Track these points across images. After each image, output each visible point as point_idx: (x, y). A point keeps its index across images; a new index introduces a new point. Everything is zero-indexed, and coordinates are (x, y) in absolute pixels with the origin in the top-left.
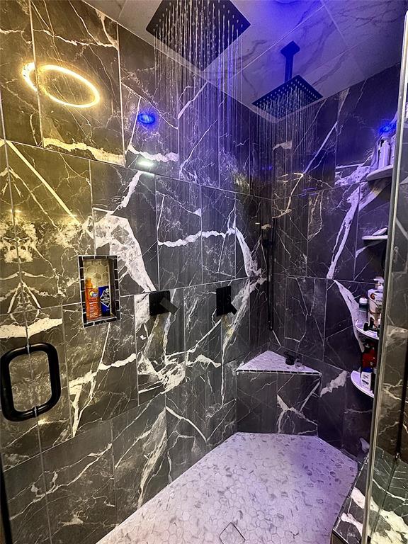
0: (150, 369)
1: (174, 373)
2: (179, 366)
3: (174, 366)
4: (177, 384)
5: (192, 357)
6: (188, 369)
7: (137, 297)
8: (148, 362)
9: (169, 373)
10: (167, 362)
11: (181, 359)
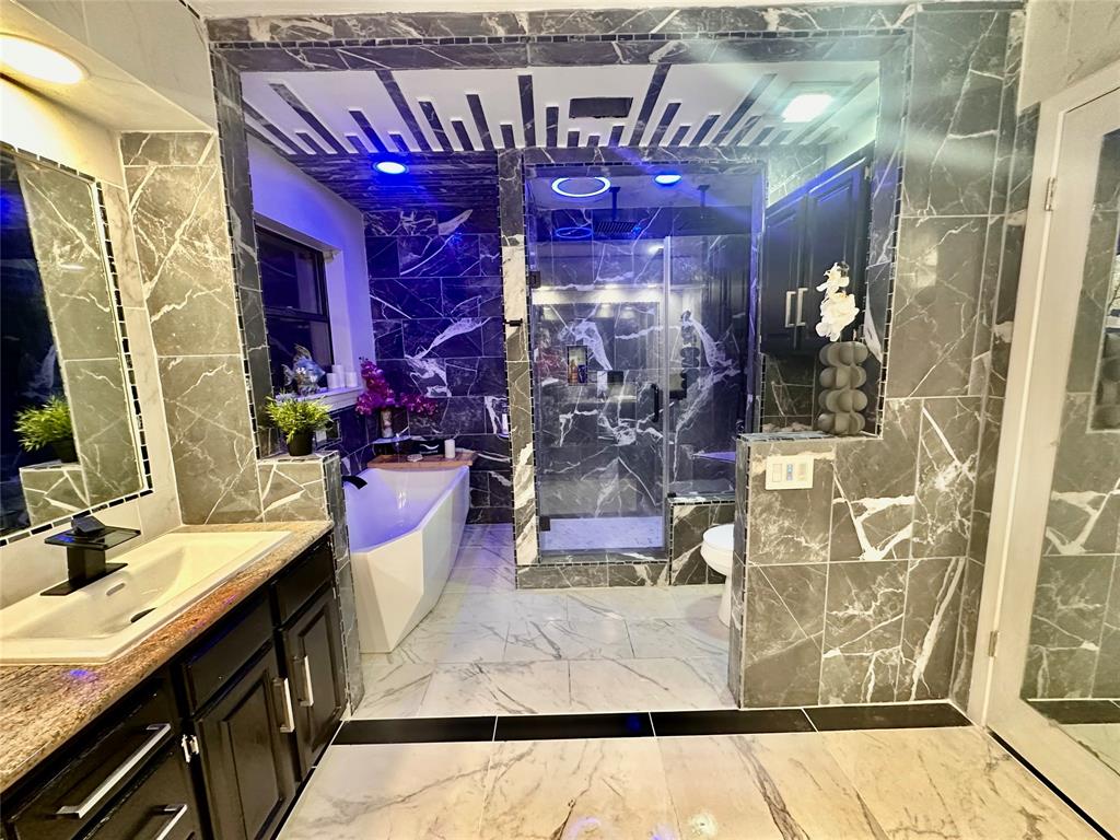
0: (607, 424)
1: (627, 434)
2: (630, 430)
3: (626, 428)
4: (629, 443)
5: (643, 427)
6: (638, 435)
7: (600, 373)
8: (605, 418)
9: (622, 432)
10: (620, 424)
11: (633, 425)
